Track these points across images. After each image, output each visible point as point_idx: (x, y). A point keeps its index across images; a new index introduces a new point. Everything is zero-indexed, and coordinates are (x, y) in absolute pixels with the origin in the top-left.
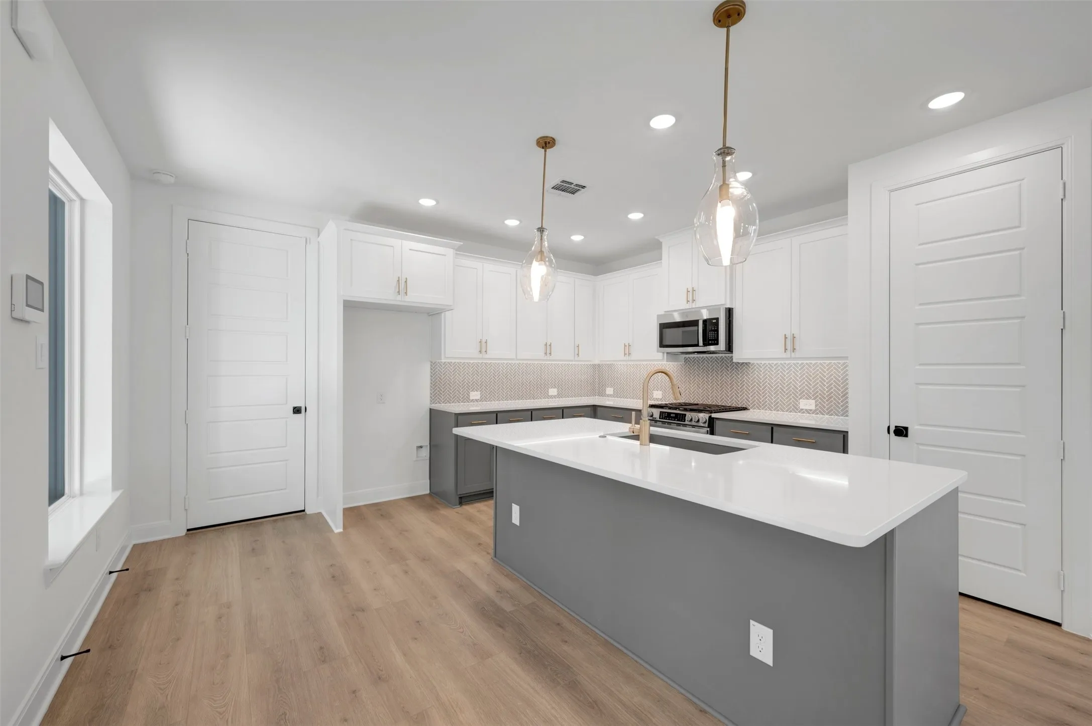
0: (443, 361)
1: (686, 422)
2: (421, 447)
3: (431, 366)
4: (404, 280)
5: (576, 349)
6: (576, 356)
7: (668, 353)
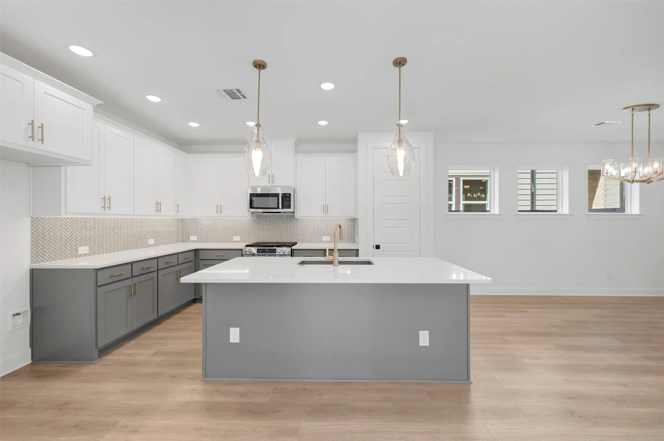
0: (64, 216)
1: (277, 253)
2: (18, 314)
3: (32, 221)
4: (38, 125)
5: (177, 208)
6: (176, 213)
7: (252, 212)
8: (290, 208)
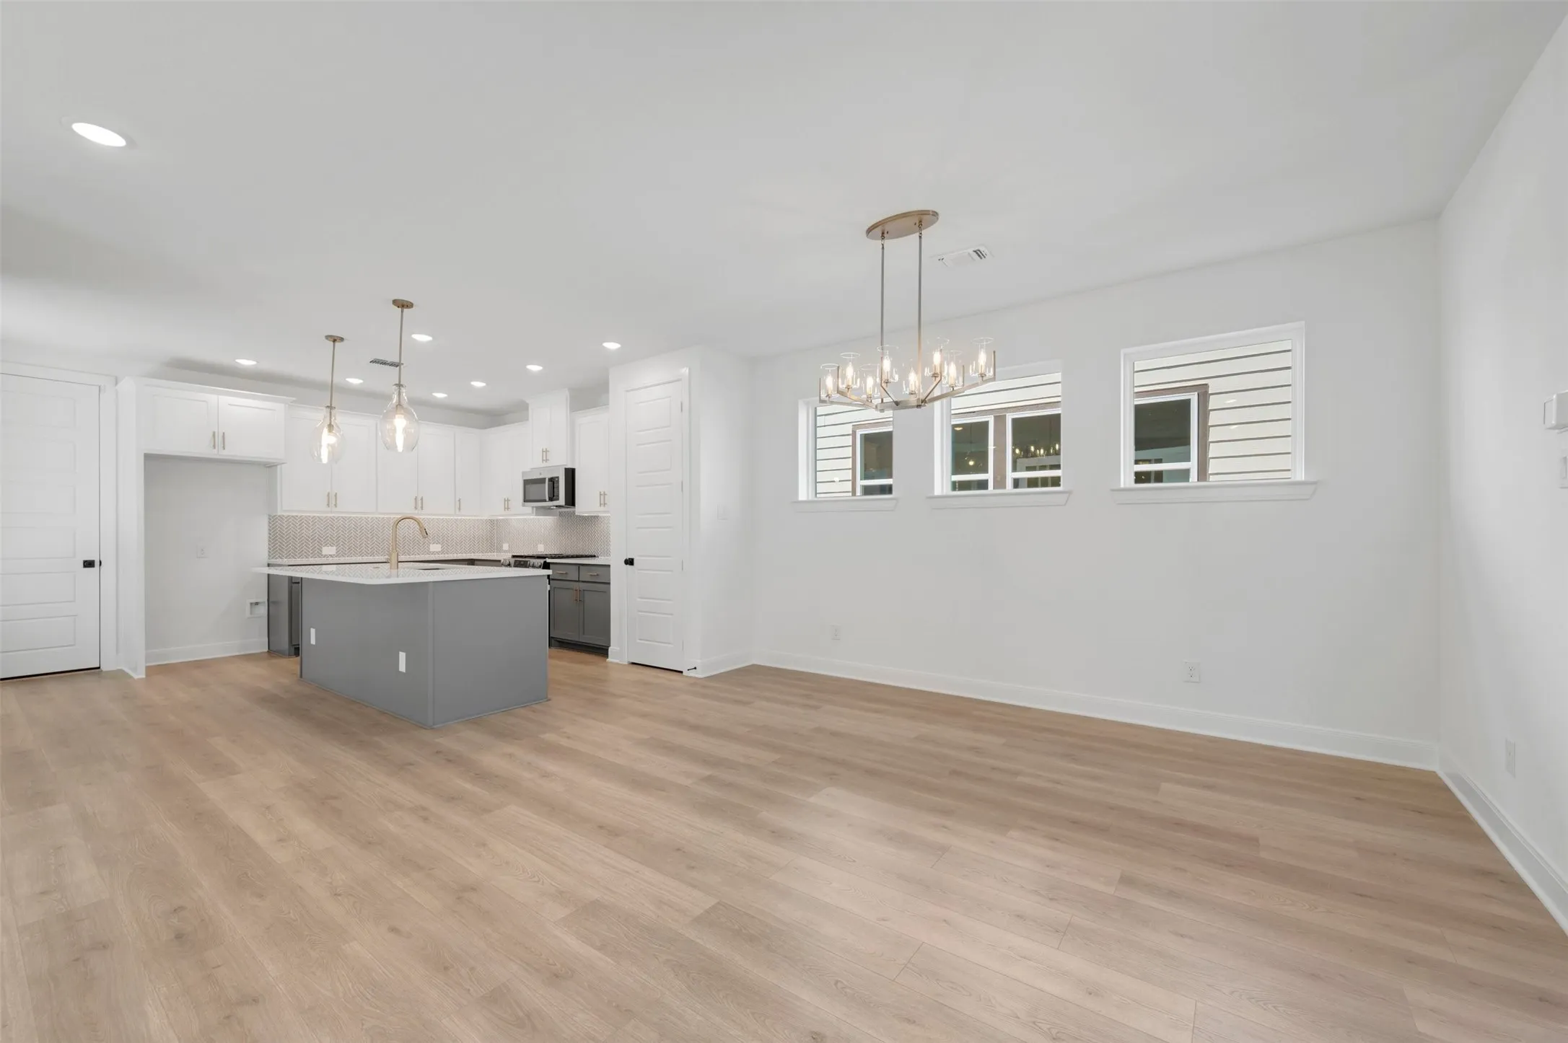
2: (257, 604)
3: (269, 520)
4: (221, 435)
5: (458, 503)
6: (457, 510)
7: (537, 508)
8: (558, 499)
